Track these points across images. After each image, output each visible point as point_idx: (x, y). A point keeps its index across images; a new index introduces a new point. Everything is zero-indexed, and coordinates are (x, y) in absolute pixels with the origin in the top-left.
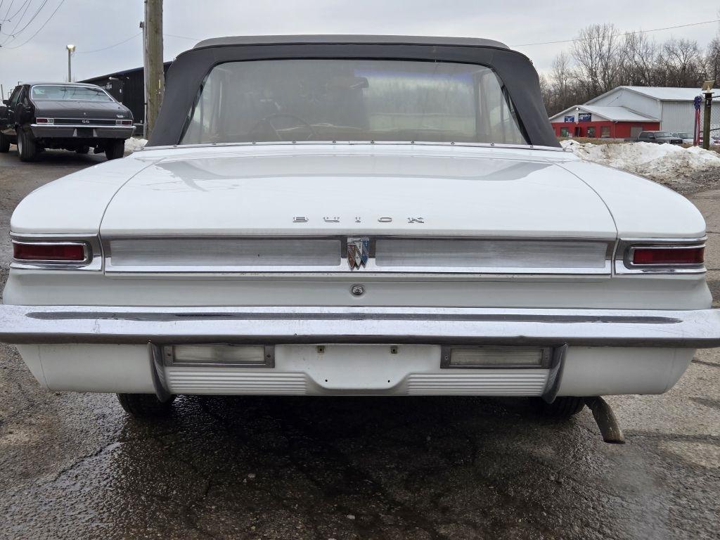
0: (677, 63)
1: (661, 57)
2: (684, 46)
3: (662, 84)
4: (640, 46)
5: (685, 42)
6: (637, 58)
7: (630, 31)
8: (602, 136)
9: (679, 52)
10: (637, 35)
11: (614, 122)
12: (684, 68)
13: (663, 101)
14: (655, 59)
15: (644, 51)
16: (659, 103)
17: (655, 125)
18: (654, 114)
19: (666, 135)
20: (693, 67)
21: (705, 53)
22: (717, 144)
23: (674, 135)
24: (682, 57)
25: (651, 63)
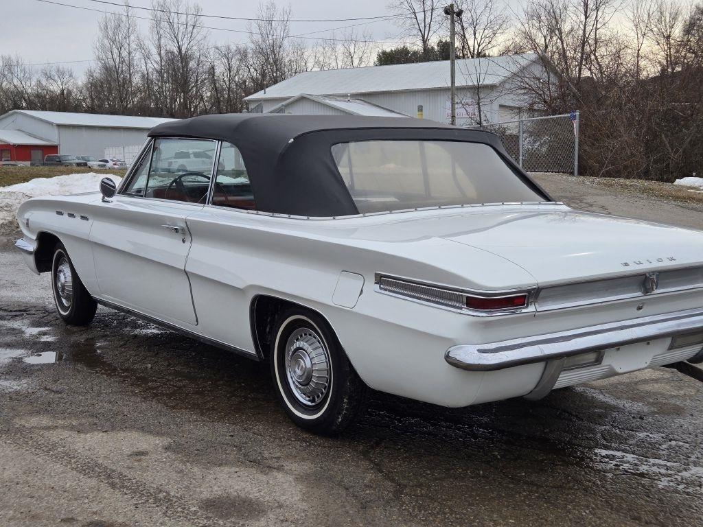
0: (55, 88)
1: (39, 82)
2: (61, 73)
3: (44, 109)
4: (17, 70)
5: (61, 69)
6: (16, 82)
7: (6, 55)
8: (3, 159)
9: (56, 78)
10: (13, 58)
11: (14, 145)
12: (62, 93)
13: (59, 126)
14: (33, 83)
15: (22, 75)
16: (55, 127)
17: (54, 148)
18: (52, 137)
19: (70, 158)
20: (70, 93)
21: (81, 80)
22: (116, 166)
23: (78, 158)
24: (59, 83)
25: (30, 87)
